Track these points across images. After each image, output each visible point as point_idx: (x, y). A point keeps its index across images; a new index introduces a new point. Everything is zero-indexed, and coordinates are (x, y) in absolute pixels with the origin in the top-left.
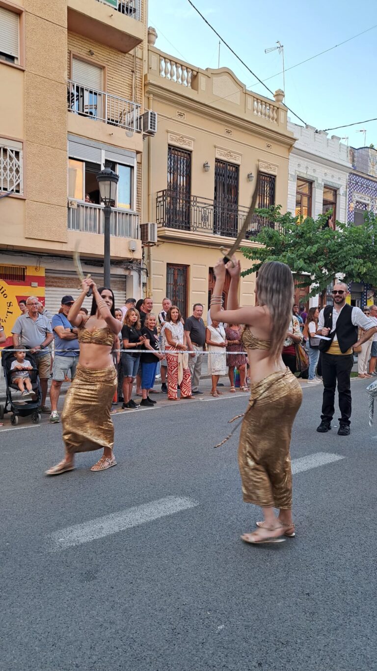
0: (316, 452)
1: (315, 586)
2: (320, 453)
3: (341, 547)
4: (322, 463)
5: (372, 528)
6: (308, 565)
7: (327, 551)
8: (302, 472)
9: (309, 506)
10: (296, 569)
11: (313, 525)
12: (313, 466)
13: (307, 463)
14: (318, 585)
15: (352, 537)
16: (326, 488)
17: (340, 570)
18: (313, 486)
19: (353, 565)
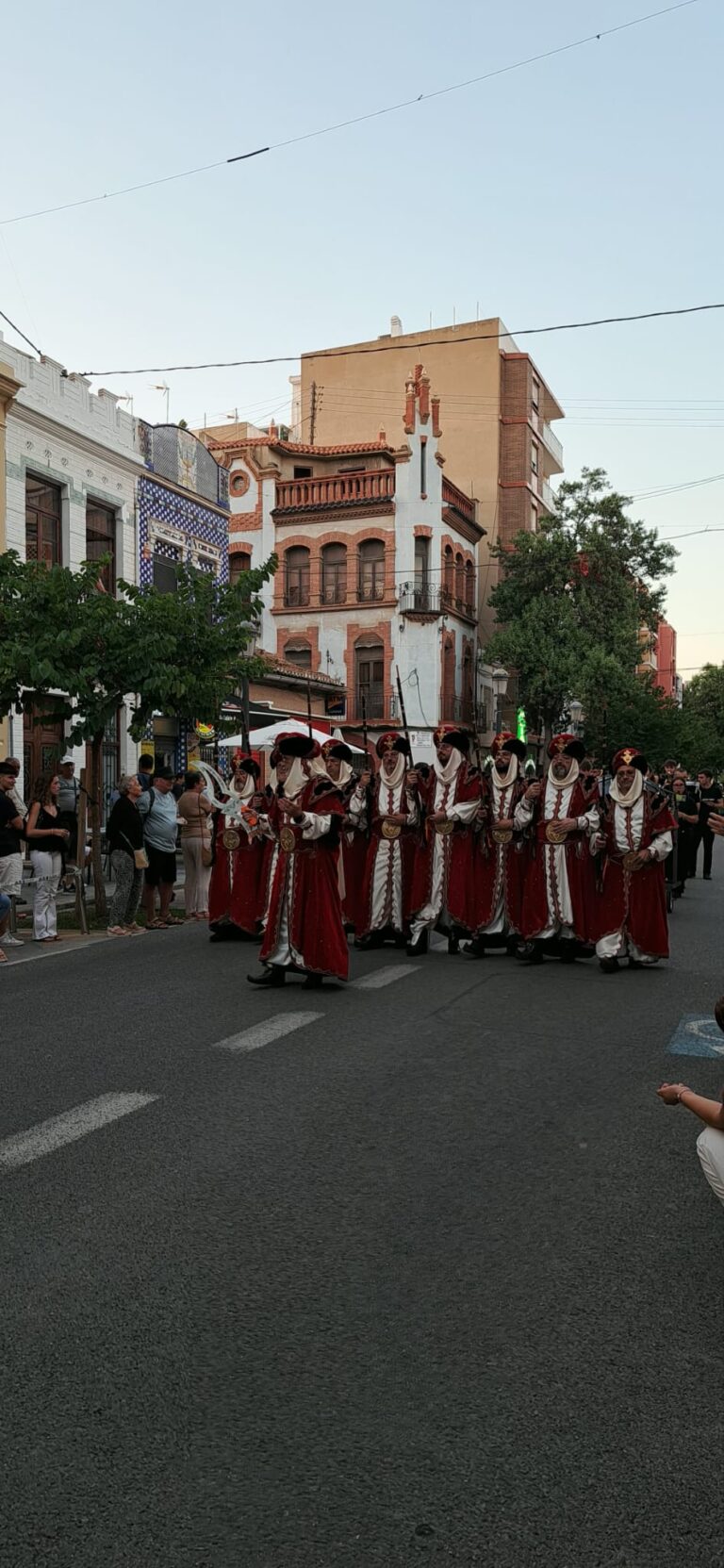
0: (98, 1096)
1: (113, 1390)
2: (107, 1095)
3: (162, 1291)
4: (112, 1117)
5: (221, 1237)
6: (94, 1348)
7: (135, 1305)
8: (70, 1144)
9: (89, 1216)
10: (70, 1362)
11: (101, 1257)
12: (92, 1127)
13: (80, 1121)
14: (118, 1386)
15: (183, 1264)
16: (123, 1170)
17: (164, 1342)
18: (95, 1172)
19: (190, 1323)
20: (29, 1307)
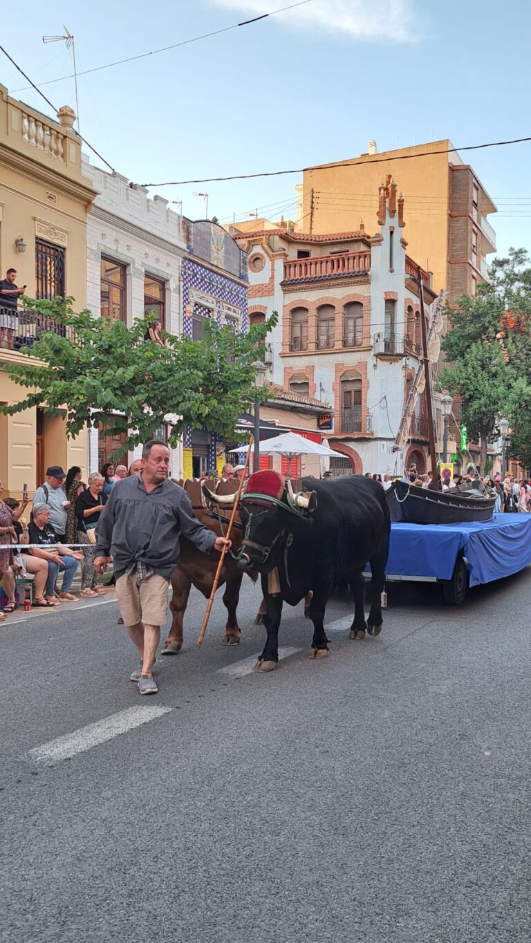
0: (128, 707)
1: (109, 937)
2: (134, 707)
3: (156, 860)
4: (136, 724)
5: (205, 818)
6: (98, 903)
7: (133, 871)
8: (102, 744)
9: (108, 800)
10: (79, 913)
11: (113, 832)
12: (120, 731)
13: (112, 727)
14: (113, 934)
15: (174, 839)
16: (137, 765)
17: (152, 900)
18: (118, 766)
19: (173, 886)
20: (54, 869)
